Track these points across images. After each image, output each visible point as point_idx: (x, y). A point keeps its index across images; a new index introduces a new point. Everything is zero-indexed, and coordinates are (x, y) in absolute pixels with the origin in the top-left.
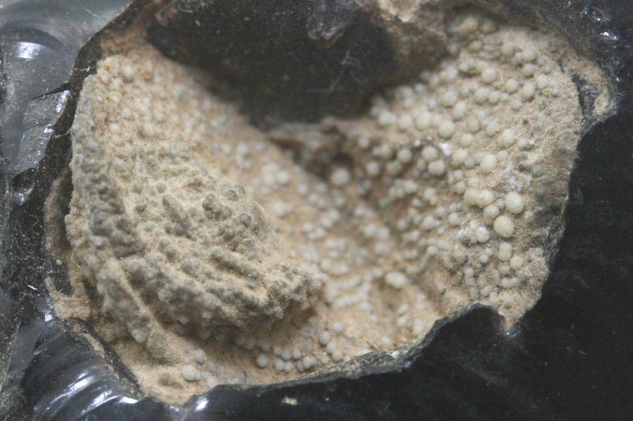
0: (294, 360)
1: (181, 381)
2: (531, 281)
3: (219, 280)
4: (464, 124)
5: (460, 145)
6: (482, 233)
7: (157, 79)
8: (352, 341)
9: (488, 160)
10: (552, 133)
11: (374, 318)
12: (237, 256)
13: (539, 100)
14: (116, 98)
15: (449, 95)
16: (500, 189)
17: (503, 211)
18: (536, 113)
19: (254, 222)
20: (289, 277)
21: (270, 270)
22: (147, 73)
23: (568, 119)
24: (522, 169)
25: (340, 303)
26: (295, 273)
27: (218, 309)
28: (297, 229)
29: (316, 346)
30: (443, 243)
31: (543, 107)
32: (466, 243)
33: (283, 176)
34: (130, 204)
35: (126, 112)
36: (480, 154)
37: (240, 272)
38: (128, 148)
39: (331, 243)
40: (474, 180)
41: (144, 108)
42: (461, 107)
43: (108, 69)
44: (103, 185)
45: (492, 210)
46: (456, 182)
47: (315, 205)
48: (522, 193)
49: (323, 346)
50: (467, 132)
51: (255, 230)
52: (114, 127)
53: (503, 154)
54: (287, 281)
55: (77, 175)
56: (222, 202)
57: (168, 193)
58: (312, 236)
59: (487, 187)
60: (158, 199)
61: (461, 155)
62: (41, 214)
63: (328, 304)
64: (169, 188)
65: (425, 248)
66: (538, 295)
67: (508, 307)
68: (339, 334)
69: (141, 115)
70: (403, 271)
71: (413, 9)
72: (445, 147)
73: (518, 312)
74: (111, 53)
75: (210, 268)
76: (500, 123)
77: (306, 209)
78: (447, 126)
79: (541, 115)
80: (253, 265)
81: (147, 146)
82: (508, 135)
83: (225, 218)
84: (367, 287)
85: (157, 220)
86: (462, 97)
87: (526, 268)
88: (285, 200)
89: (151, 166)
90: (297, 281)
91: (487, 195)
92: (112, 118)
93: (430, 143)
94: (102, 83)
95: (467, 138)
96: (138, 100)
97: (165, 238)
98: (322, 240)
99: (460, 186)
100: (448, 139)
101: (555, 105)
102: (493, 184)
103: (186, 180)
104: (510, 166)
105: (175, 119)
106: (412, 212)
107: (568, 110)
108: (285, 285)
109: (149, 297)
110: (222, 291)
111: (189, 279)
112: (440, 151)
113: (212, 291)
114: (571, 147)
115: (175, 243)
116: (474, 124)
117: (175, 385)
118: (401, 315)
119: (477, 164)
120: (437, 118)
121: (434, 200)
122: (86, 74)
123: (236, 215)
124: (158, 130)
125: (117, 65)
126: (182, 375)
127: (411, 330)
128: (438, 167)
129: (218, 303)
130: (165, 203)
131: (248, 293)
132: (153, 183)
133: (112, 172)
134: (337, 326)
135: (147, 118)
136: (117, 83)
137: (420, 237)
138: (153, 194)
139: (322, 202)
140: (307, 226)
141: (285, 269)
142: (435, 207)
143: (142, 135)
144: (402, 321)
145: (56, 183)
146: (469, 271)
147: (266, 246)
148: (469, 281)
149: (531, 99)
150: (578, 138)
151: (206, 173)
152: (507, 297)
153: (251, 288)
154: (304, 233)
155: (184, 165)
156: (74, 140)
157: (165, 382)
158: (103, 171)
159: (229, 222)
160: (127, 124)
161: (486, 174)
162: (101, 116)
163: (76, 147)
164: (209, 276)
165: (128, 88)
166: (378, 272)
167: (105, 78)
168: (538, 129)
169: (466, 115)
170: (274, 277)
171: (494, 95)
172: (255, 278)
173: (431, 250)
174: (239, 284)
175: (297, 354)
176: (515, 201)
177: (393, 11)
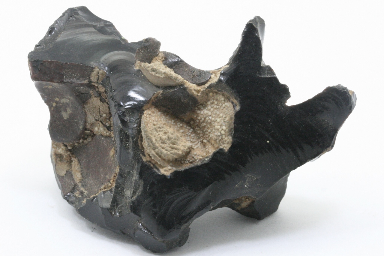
0: (188, 161)
1: (168, 170)
2: (230, 142)
3: (172, 151)
4: (213, 113)
5: (213, 117)
6: (219, 134)
7: (155, 112)
8: (199, 155)
9: (218, 120)
10: (229, 114)
11: (202, 149)
12: (175, 146)
13: (226, 108)
14: (148, 119)
15: (209, 107)
16: (221, 126)
17: (222, 130)
18: (226, 110)
19: (177, 138)
20: (185, 147)
21: (181, 147)
22: (153, 112)
23: (232, 111)
24: (225, 122)
25: (195, 147)
26: (186, 146)
27: (173, 156)
28: (185, 134)
29: (192, 158)
30: (212, 135)
31: (227, 109)
32: (217, 136)
33: (181, 125)
34: (154, 140)
35: (150, 121)
36: (216, 119)
37: (176, 149)
38: (152, 128)
39: (192, 135)
40: (216, 124)
41: (154, 119)
42: (212, 109)
43: (146, 113)
44: (148, 137)
45: (220, 130)
46: (213, 124)
47: (188, 129)
48: (225, 126)
49: (193, 158)
50: (214, 114)
51: (178, 140)
52: (149, 125)
53: (221, 118)
54: (185, 148)
55: (143, 135)
56: (171, 136)
57: (161, 135)
58: (188, 135)
59: (219, 125)
60: (159, 137)
61: (213, 119)
62: (138, 142)
63: (193, 149)
64: (160, 134)
65: (209, 136)
66: (231, 144)
67: (226, 147)
68: (196, 155)
69: (153, 121)
70: (206, 139)
71: (200, 93)
72: (210, 117)
73: (228, 148)
74: (146, 110)
75: (170, 149)
76: (219, 112)
77: (186, 130)
78: (210, 113)
79: (227, 111)
80: (178, 147)
81: (155, 127)
82: (221, 115)
83: (172, 139)
84: (200, 143)
85: (159, 141)
86: (212, 107)
87: (228, 140)
88: (182, 129)
89: (157, 131)
90: (187, 147)
91: (219, 127)
92: (148, 123)
93: (207, 117)
94: (145, 117)
95: (214, 115)
96: (152, 118)
97: (161, 144)
98: (190, 135)
99: (214, 125)
100: (210, 116)
101: (229, 109)
102: (220, 124)
103: (163, 132)
104: (222, 121)
105: (160, 119)
106: (206, 129)
107: (232, 109)
108: (184, 149)
109: (160, 156)
110: (173, 153)
111: (167, 152)
112: (209, 118)
113: (171, 153)
114: (233, 117)
115: (163, 145)
116: (215, 113)
117: (167, 171)
118: (207, 148)
119: (216, 121)
120: (208, 112)
121: (210, 127)
122: (142, 115)
123: (174, 138)
124: (157, 123)
125: (147, 112)
126: (168, 169)
127: (209, 151)
128: (209, 121)
129: (173, 155)
130: (160, 137)
131: (178, 152)
132: (157, 134)
133: (150, 134)
134: (195, 153)
135: (154, 121)
136: (148, 116)
137: (208, 133)
138: (158, 136)
139: (189, 128)
140: (187, 133)
141: (184, 146)
142: (210, 128)
143: (154, 125)
144: (207, 150)
145: (140, 136)
146: (218, 141)
147: (180, 142)
148: (218, 142)
149: (225, 107)
150: (234, 115)
151: (167, 130)
152: (225, 145)
153: (178, 151)
154: (187, 135)
155: (163, 129)
156: (142, 129)
157: (165, 171)
158: (148, 135)
159: (173, 140)
160: (151, 124)
161: (218, 123)
162: (146, 124)
163: (142, 130)
164: (170, 150)
165: (150, 116)
166: (201, 140)
167: (145, 116)
168: (227, 114)
169: (213, 111)
170: (182, 148)
171: (218, 107)
172: (178, 149)
173: (210, 136)
174: (176, 151)
175: (189, 159)
176: (224, 128)
177: (197, 94)
